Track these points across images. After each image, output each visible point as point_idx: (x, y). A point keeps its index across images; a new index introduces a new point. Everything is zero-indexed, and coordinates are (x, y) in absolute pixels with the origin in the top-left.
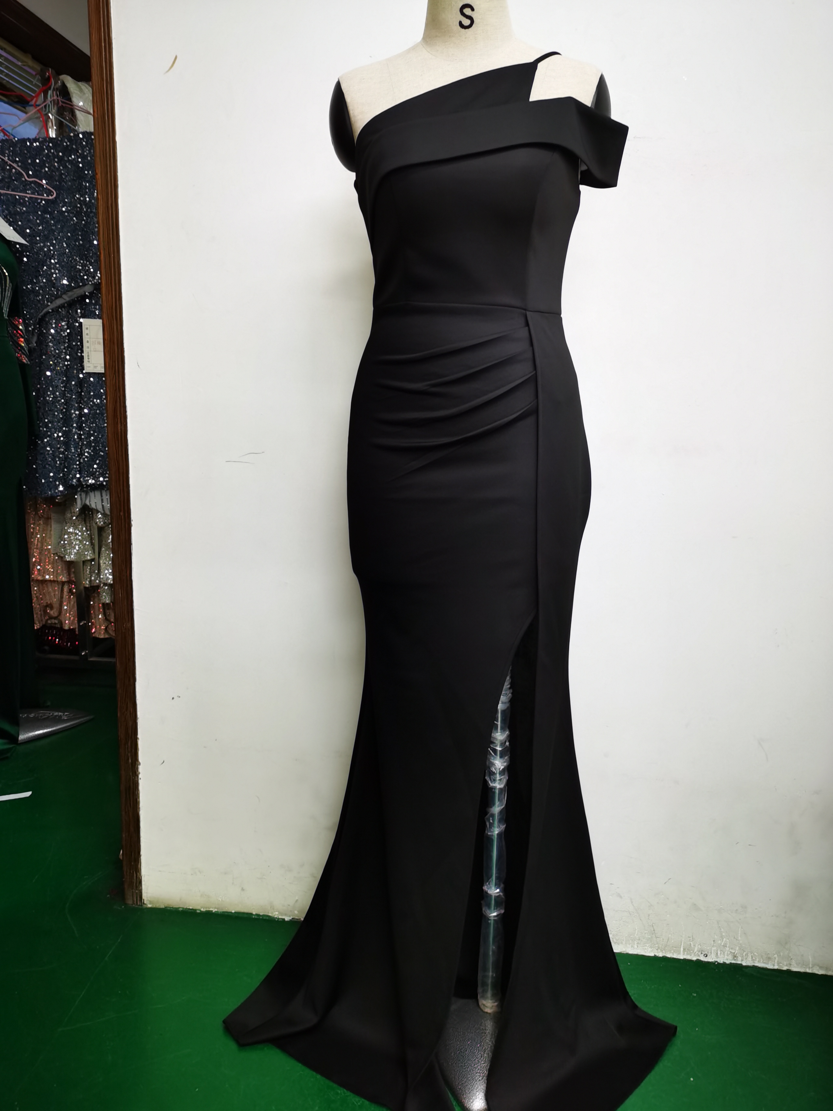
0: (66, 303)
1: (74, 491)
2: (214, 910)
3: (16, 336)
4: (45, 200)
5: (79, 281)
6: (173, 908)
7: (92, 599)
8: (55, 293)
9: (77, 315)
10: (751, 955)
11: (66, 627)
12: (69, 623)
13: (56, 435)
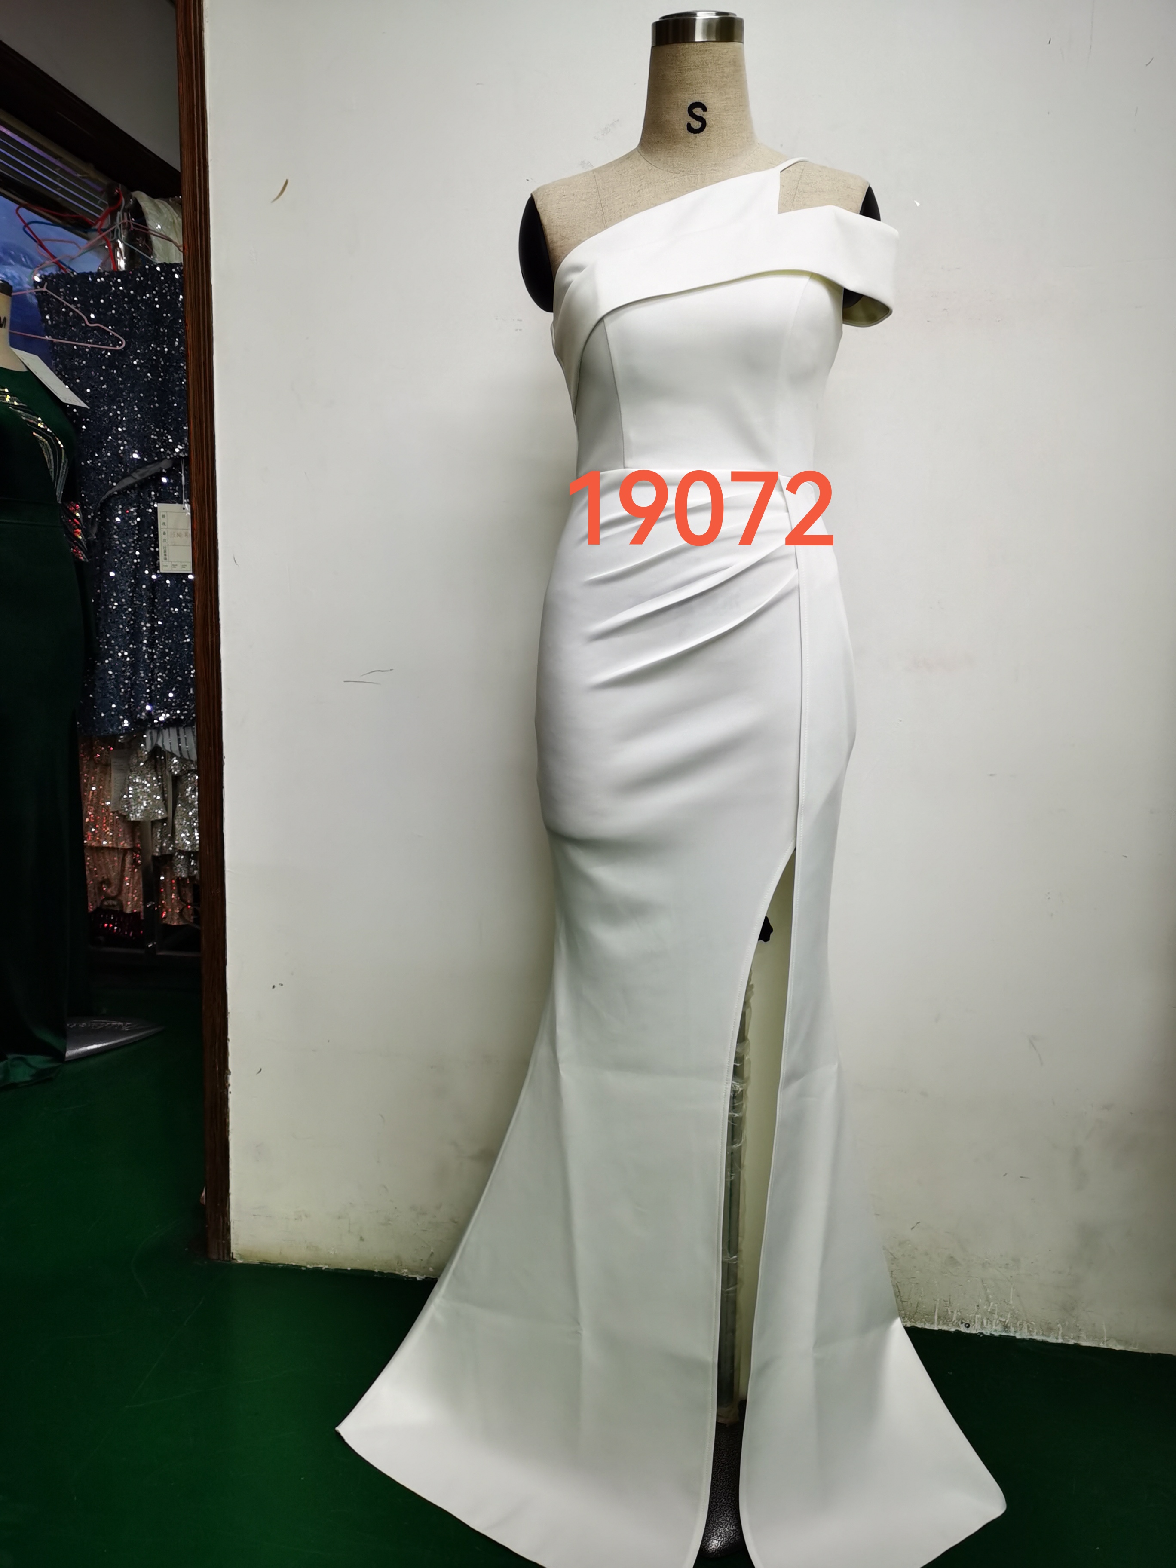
0: (136, 483)
1: (143, 728)
2: (324, 1267)
3: (70, 525)
4: (110, 351)
5: (153, 454)
6: (270, 1264)
7: (163, 873)
8: (123, 470)
9: (150, 499)
10: (1027, 1325)
11: (128, 911)
12: (132, 905)
13: (120, 654)
